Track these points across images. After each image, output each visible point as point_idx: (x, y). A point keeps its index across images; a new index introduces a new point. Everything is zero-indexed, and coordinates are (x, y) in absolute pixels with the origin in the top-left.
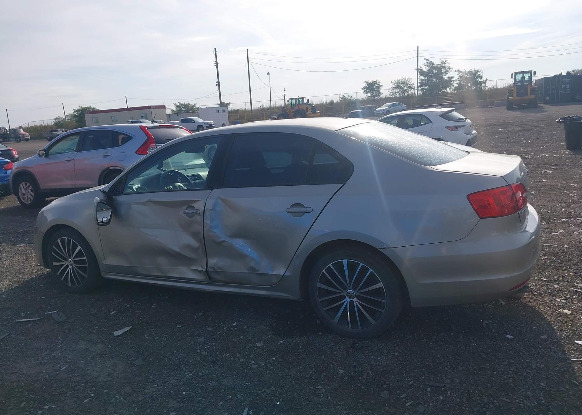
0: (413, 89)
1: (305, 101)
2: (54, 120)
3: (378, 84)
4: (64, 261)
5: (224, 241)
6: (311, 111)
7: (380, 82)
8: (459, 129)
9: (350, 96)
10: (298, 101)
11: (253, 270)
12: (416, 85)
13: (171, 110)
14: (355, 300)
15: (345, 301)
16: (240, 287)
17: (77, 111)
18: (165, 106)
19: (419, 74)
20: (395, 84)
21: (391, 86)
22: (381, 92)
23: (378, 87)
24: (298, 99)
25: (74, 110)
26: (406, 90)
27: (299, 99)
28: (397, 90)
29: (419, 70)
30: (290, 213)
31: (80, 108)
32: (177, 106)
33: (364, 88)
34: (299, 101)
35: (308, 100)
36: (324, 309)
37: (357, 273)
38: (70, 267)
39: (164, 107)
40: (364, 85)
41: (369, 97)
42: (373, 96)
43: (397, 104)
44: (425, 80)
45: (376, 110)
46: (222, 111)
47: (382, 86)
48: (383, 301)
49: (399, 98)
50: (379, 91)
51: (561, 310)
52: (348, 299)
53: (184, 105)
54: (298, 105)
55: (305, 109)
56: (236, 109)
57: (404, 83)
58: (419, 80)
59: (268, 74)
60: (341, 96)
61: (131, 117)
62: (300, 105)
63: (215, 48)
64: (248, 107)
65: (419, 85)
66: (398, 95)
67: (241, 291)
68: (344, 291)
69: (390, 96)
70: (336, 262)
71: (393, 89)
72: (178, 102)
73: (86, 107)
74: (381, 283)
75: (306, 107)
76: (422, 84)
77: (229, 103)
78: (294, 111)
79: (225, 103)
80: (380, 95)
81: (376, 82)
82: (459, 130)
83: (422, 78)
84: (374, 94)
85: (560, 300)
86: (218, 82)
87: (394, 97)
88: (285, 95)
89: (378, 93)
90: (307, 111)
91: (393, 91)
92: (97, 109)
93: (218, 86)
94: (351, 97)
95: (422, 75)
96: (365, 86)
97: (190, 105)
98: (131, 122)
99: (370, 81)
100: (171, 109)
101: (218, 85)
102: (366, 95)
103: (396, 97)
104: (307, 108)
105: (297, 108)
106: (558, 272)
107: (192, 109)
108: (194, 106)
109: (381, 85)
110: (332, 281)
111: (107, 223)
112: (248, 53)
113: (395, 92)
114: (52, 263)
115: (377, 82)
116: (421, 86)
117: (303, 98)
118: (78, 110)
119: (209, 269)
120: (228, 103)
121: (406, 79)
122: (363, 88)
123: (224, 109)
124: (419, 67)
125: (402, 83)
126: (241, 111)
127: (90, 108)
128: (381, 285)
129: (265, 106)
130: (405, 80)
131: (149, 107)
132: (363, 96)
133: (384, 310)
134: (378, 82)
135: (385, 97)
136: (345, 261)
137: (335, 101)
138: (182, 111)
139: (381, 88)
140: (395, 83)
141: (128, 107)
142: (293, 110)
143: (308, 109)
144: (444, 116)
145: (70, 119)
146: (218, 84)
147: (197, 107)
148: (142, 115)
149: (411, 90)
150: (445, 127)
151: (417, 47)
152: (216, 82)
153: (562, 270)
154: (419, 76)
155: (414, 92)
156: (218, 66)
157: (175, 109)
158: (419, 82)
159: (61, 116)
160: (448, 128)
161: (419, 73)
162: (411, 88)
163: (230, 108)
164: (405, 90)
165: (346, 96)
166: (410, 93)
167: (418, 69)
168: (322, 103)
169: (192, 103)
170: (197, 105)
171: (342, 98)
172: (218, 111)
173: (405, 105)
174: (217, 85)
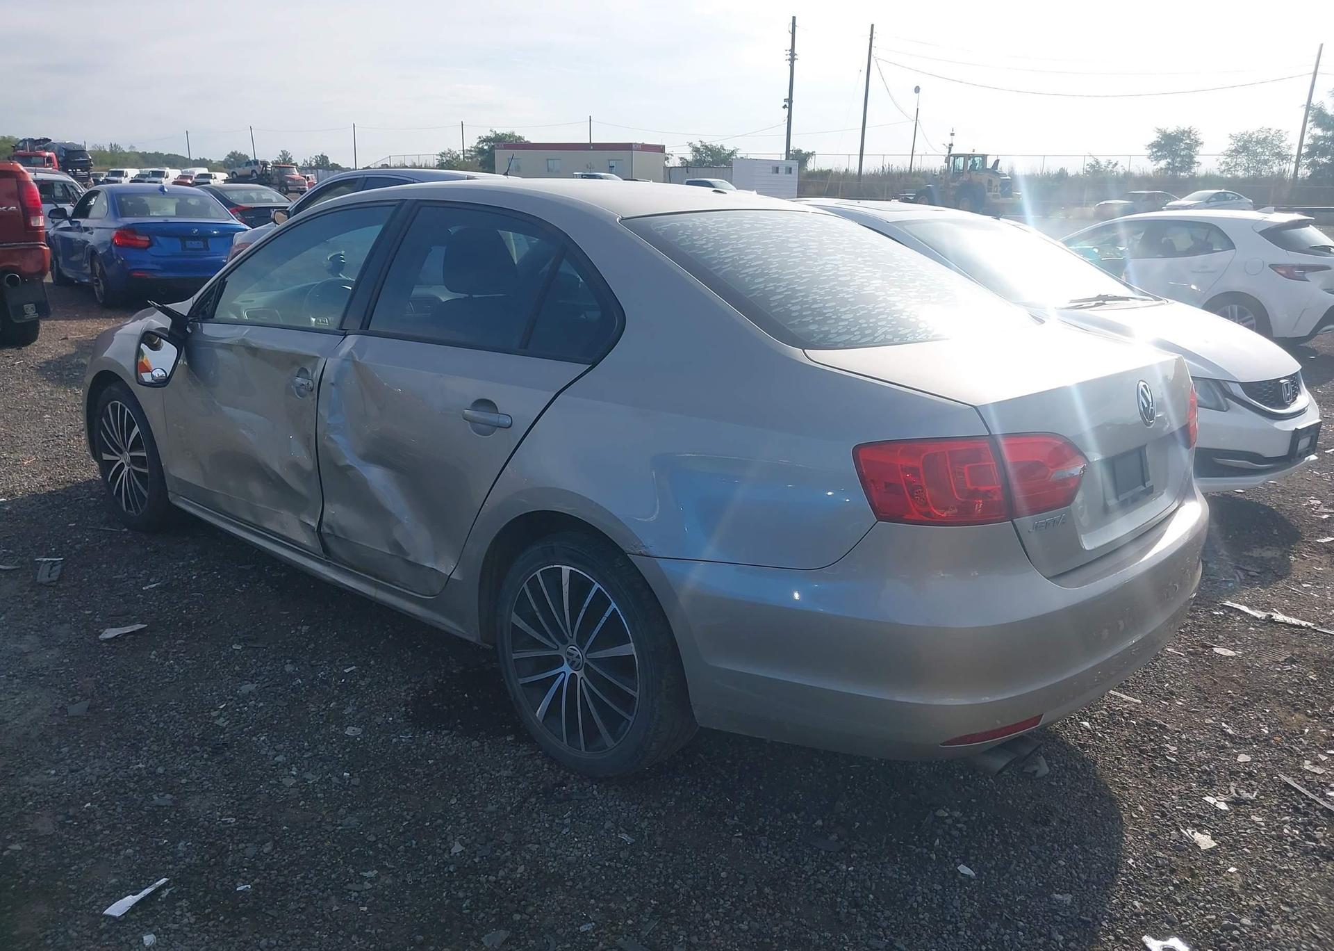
0: (1285, 161)
1: (990, 164)
2: (439, 158)
3: (1192, 138)
4: (117, 453)
5: (350, 467)
6: (999, 189)
7: (1198, 133)
8: (1308, 275)
9: (1114, 163)
10: (970, 163)
11: (397, 546)
12: (1294, 152)
13: (681, 159)
14: (580, 674)
15: (561, 673)
16: (377, 586)
17: (484, 141)
18: (664, 146)
19: (1311, 121)
20: (1239, 144)
21: (1227, 145)
22: (1197, 159)
23: (1190, 147)
24: (974, 156)
25: (480, 138)
26: (1266, 162)
27: (976, 159)
28: (1242, 159)
29: (1314, 109)
30: (469, 421)
31: (493, 135)
32: (696, 150)
33: (1152, 146)
34: (974, 161)
35: (997, 161)
36: (521, 681)
37: (586, 605)
38: (126, 468)
39: (660, 149)
40: (1154, 137)
41: (1161, 169)
42: (1174, 169)
43: (1228, 195)
44: (1324, 138)
45: (1168, 204)
46: (784, 171)
47: (1201, 143)
48: (631, 692)
49: (1244, 181)
50: (1191, 157)
51: (1190, 832)
52: (566, 668)
53: (710, 150)
54: (969, 172)
55: (986, 185)
56: (825, 168)
57: (1262, 142)
58: (1306, 137)
59: (917, 90)
60: (1091, 161)
61: (587, 165)
62: (975, 172)
63: (794, 18)
64: (854, 168)
65: (1304, 150)
66: (1240, 173)
67: (377, 596)
68: (560, 648)
69: (1218, 173)
70: (548, 567)
71: (1229, 156)
72: (700, 141)
73: (503, 134)
74: (632, 644)
75: (989, 180)
76: (1314, 150)
77: (813, 154)
78: (958, 185)
79: (803, 152)
80: (1191, 168)
81: (1188, 133)
82: (1309, 279)
83: (1318, 132)
84: (1177, 164)
85: (1212, 802)
86: (790, 100)
87: (1229, 176)
88: (951, 145)
89: (1189, 161)
90: (990, 191)
91: (1229, 160)
92: (526, 140)
93: (787, 110)
94: (1116, 164)
95: (1318, 125)
96: (1156, 139)
97: (724, 150)
98: (582, 175)
99: (1171, 129)
100: (680, 156)
101: (789, 108)
102: (1154, 163)
103: (1236, 178)
104: (990, 182)
105: (965, 178)
106: (1289, 718)
107: (728, 159)
108: (732, 153)
109: (1200, 141)
110: (538, 614)
111: (162, 383)
112: (874, 33)
113: (1236, 164)
114: (101, 455)
115: (1190, 132)
116: (1308, 155)
117: (984, 157)
118: (487, 140)
119: (324, 527)
120: (811, 151)
121: (1272, 132)
122: (1149, 146)
123: (790, 166)
124: (1315, 101)
125: (1258, 142)
126: (837, 174)
127: (512, 136)
128: (630, 649)
129: (894, 167)
130: (1268, 135)
131: (628, 147)
132: (1145, 165)
133: (631, 715)
134: (1193, 132)
135: (1204, 173)
136: (566, 569)
137: (1071, 172)
138: (704, 162)
139: (1198, 149)
140: (1239, 141)
141: (592, 142)
142: (954, 184)
143: (994, 184)
144: (1275, 235)
145: (471, 158)
146: (788, 105)
147: (738, 156)
148: (612, 163)
149: (1281, 163)
150: (1270, 266)
151: (1319, 47)
152: (785, 100)
153: (1307, 714)
154: (1309, 125)
155: (1287, 170)
156: (796, 62)
157: (689, 157)
158: (1305, 143)
159: (453, 149)
160: (1277, 269)
161: (1309, 118)
162: (1282, 157)
163: (811, 166)
164: (1264, 160)
165: (1103, 162)
166: (1275, 169)
167: (1309, 106)
168: (1036, 173)
169: (729, 147)
170: (740, 152)
171: (1092, 166)
172: (777, 170)
173: (1251, 201)
174: (785, 107)
